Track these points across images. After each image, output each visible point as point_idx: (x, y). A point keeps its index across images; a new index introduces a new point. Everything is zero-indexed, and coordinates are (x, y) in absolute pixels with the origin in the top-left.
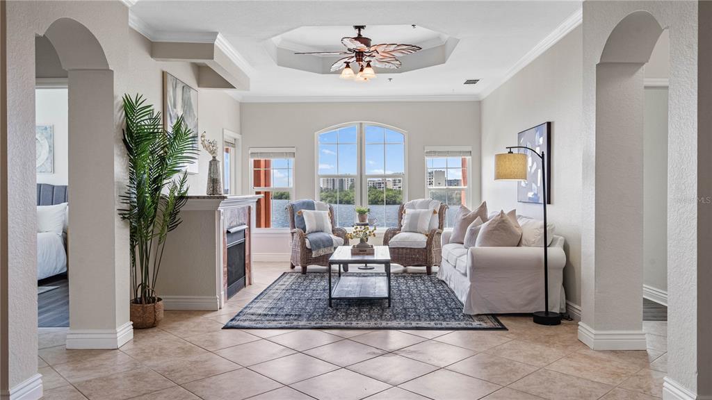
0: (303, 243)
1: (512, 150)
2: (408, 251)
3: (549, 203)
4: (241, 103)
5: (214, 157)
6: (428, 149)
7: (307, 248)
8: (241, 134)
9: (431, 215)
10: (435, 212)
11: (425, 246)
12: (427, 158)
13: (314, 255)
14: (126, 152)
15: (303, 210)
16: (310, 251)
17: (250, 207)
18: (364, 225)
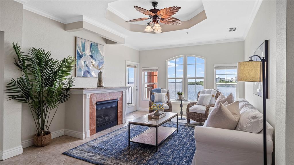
2: (197, 114)
3: (267, 98)
4: (139, 51)
5: (100, 71)
6: (215, 66)
8: (139, 63)
9: (211, 97)
10: (213, 96)
11: (205, 113)
12: (215, 70)
14: (19, 68)
15: (154, 93)
17: (122, 92)
18: (181, 100)
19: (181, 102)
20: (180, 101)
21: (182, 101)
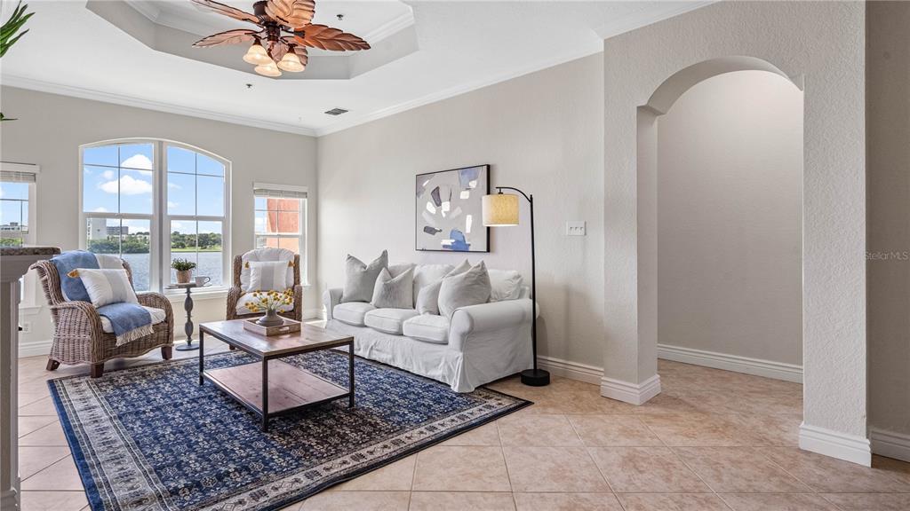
0: (98, 325)
1: (502, 190)
6: (258, 186)
7: (105, 333)
9: (287, 268)
13: (120, 341)
15: (77, 270)
16: (112, 336)
18: (188, 287)
19: (188, 292)
20: (185, 290)
21: (192, 289)
